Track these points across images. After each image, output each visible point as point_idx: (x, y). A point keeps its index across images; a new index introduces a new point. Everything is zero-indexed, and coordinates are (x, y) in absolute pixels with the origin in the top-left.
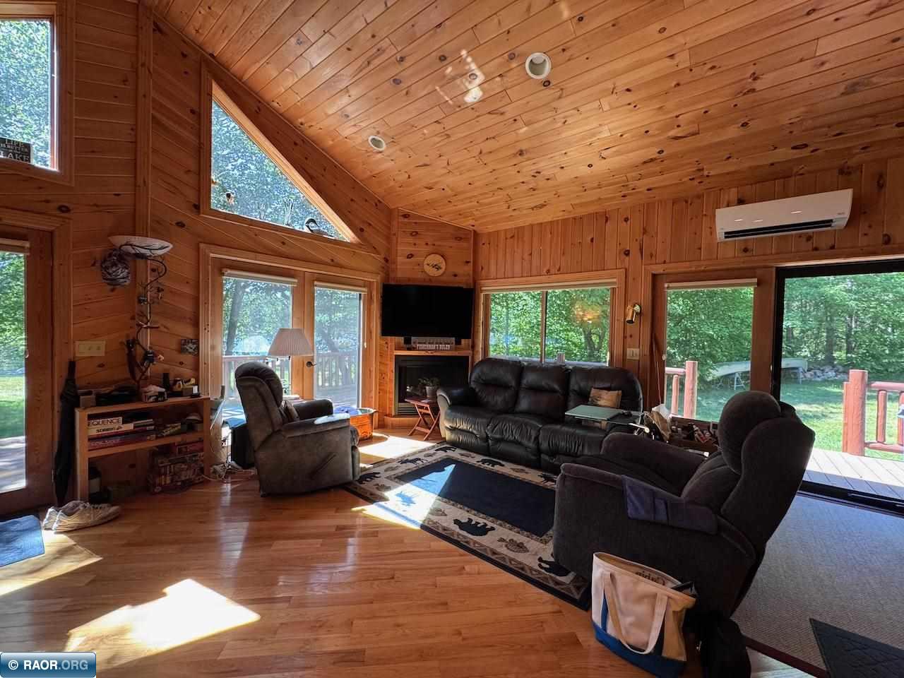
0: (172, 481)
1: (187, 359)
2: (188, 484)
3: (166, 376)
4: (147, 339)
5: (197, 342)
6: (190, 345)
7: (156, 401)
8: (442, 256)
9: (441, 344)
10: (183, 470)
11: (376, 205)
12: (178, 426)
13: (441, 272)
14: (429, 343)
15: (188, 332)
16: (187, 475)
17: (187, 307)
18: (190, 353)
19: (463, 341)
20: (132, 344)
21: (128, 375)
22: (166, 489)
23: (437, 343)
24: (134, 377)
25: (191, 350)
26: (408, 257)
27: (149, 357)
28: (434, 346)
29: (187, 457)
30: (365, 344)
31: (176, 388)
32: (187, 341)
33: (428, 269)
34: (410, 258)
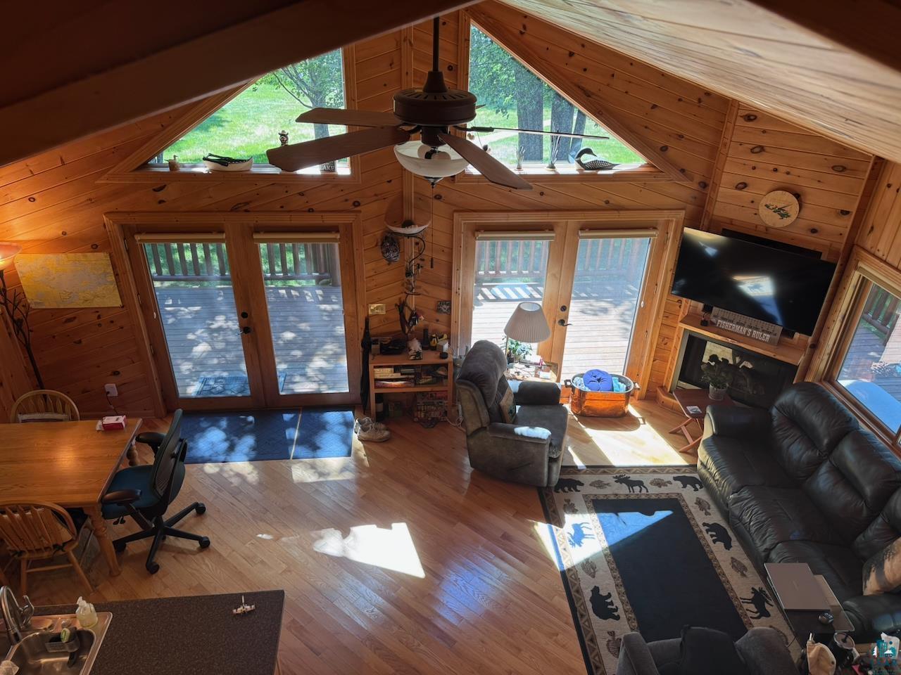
0: (425, 416)
1: (443, 317)
2: (434, 422)
3: (426, 330)
4: (412, 302)
5: (449, 303)
6: (445, 306)
7: (415, 359)
8: (797, 196)
9: (757, 329)
10: (432, 410)
11: (700, 101)
12: (429, 379)
13: (787, 221)
14: (738, 323)
15: (443, 295)
16: (435, 414)
17: (443, 274)
18: (444, 313)
19: (797, 335)
20: (401, 306)
21: (400, 329)
22: (420, 421)
23: (750, 327)
24: (403, 330)
25: (445, 311)
26: (737, 188)
27: (415, 316)
28: (745, 329)
29: (435, 402)
30: (642, 303)
31: (432, 344)
32: (442, 302)
33: (763, 212)
34: (741, 189)
